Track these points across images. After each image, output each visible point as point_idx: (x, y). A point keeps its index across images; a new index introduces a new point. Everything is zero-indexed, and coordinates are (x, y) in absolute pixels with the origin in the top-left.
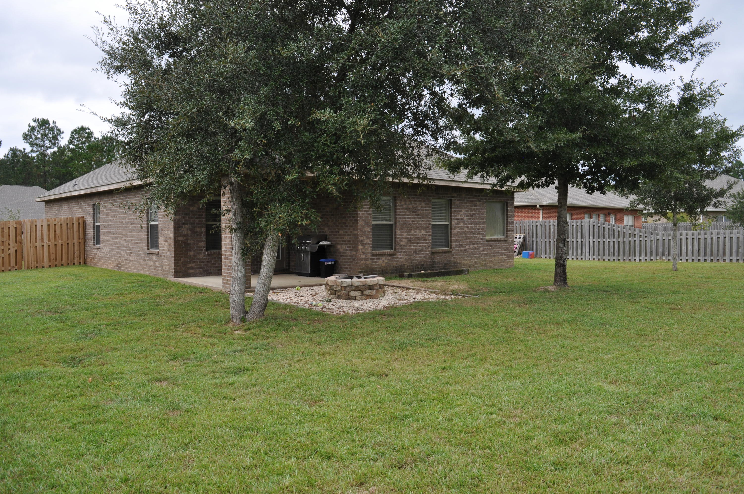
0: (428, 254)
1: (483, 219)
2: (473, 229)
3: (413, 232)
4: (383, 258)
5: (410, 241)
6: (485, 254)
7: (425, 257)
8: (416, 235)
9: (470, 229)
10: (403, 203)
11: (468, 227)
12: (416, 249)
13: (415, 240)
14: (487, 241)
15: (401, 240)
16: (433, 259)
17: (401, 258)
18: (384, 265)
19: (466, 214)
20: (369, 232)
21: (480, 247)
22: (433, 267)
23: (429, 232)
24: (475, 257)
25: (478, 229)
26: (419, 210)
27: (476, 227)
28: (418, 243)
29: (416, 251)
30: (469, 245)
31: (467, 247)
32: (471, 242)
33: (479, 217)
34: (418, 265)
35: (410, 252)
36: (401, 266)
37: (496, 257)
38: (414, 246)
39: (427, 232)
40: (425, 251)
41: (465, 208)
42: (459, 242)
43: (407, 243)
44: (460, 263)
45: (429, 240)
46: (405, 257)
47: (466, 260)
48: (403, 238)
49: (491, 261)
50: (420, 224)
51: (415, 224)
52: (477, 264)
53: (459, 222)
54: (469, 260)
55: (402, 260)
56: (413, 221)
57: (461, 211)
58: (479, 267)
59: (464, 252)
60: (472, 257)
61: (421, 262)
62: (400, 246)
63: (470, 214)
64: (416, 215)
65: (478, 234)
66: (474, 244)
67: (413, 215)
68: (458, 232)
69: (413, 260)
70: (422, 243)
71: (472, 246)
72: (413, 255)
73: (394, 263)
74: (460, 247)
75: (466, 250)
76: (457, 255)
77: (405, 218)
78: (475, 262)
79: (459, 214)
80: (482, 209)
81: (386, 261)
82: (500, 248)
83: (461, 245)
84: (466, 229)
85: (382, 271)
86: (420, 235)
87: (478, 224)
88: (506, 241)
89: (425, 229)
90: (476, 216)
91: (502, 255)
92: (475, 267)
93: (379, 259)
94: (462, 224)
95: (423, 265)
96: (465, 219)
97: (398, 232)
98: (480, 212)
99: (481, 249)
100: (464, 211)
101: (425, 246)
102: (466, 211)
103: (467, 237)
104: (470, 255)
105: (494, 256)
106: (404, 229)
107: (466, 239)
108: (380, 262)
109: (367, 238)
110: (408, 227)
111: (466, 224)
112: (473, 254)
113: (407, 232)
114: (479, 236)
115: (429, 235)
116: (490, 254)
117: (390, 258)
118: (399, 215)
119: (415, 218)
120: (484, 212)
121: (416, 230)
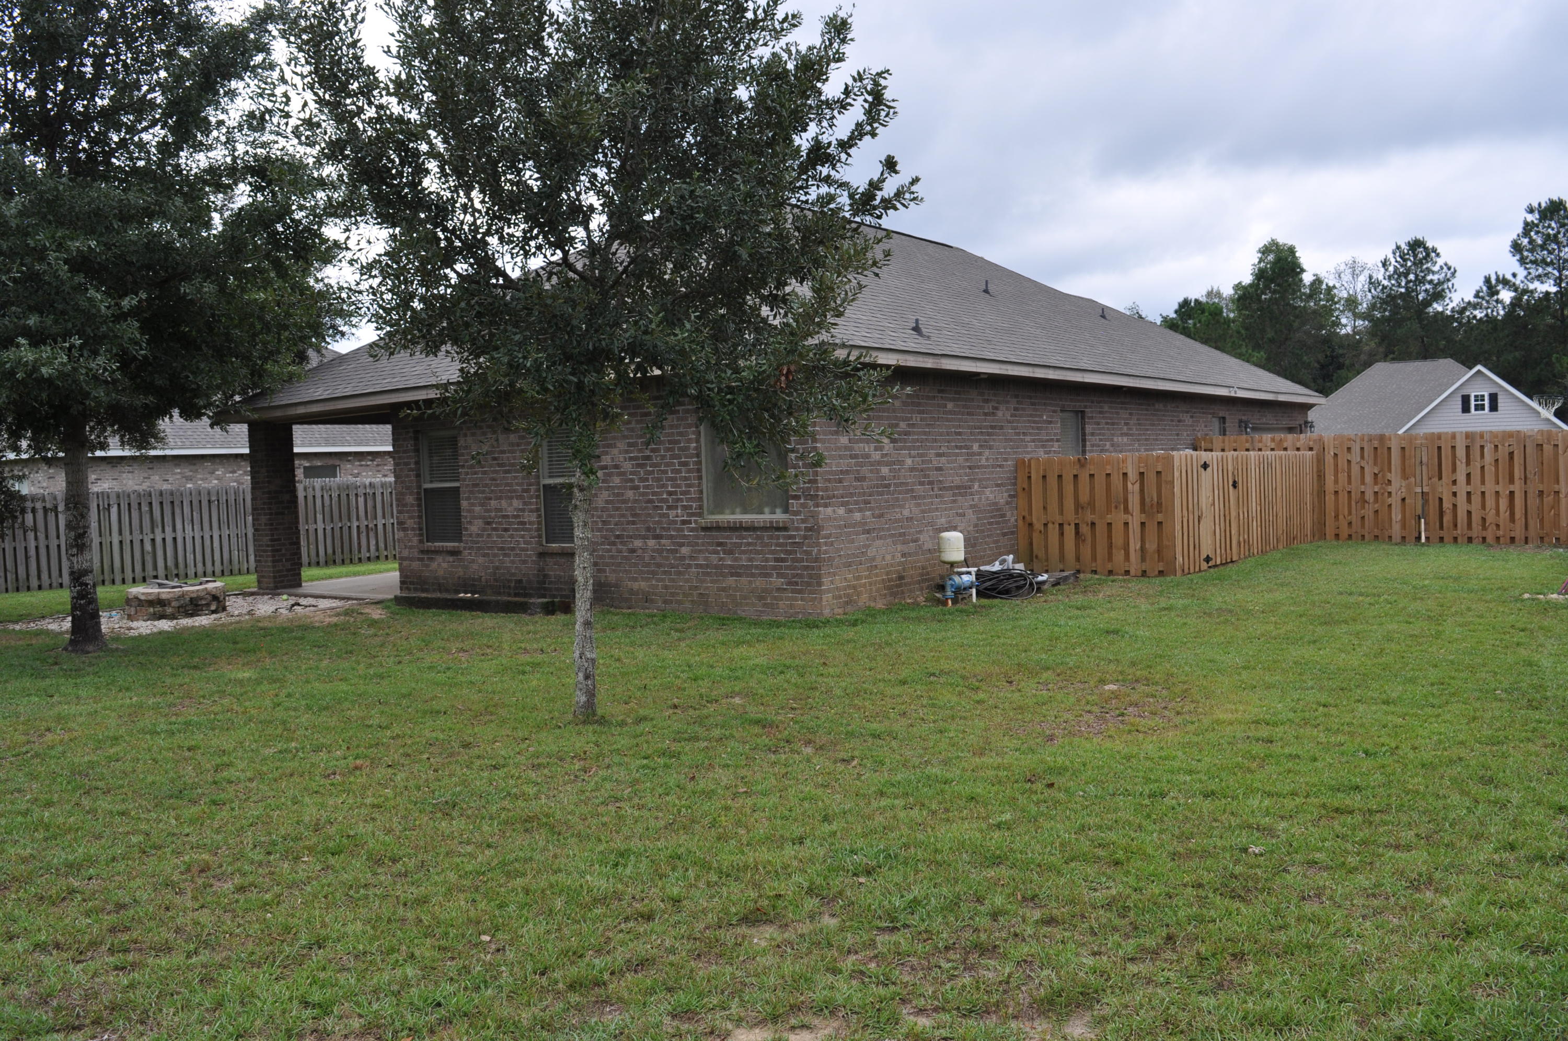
0: (529, 556)
1: (685, 464)
2: (654, 494)
3: (493, 503)
4: (439, 559)
5: (488, 523)
6: (701, 566)
7: (524, 562)
8: (501, 510)
9: (643, 494)
10: (470, 439)
11: (636, 488)
12: (503, 542)
13: (500, 523)
14: (705, 529)
15: (470, 523)
16: (543, 569)
17: (473, 561)
18: (441, 573)
19: (627, 452)
20: (412, 505)
21: (682, 545)
22: (545, 589)
23: (531, 503)
24: (665, 573)
25: (670, 494)
26: (503, 452)
27: (663, 486)
28: (506, 530)
29: (502, 549)
30: (645, 538)
31: (638, 543)
32: (648, 529)
33: (672, 457)
34: (509, 581)
35: (489, 548)
36: (474, 580)
37: (744, 579)
38: (498, 536)
39: (525, 503)
40: (523, 549)
41: (625, 437)
42: (612, 530)
43: (484, 530)
44: (617, 586)
45: (531, 523)
46: (481, 560)
47: (635, 579)
48: (474, 518)
49: (724, 589)
50: (507, 485)
51: (497, 486)
52: (672, 594)
53: (610, 475)
54: (644, 579)
55: (475, 566)
56: (493, 479)
57: (613, 446)
58: (679, 602)
59: (626, 558)
60: (654, 573)
61: (513, 574)
62: (471, 535)
63: (640, 451)
64: (499, 465)
65: (669, 508)
66: (658, 537)
67: (491, 466)
68: (607, 502)
69: (497, 568)
70: (516, 530)
71: (651, 543)
72: (495, 555)
73: (460, 572)
74: (614, 544)
75: (633, 551)
76: (607, 565)
77: (476, 473)
78: (666, 587)
79: (607, 453)
80: (681, 434)
81: (445, 565)
82: (758, 552)
83: (618, 537)
84: (630, 494)
85: (439, 585)
86: (510, 511)
87: (671, 479)
88: (785, 529)
89: (520, 497)
90: (663, 457)
91: (770, 575)
92: (665, 602)
93: (431, 559)
94: (617, 480)
95: (520, 581)
96: (628, 466)
97: (464, 504)
98: (678, 442)
99: (685, 550)
100: (622, 445)
101: (523, 537)
102: (630, 445)
103: (634, 515)
104: (648, 565)
105: (738, 575)
106: (476, 498)
107: (633, 523)
108: (434, 565)
109: (411, 518)
110: (483, 492)
111: (632, 480)
112: (659, 565)
113: (482, 505)
114: (672, 513)
115: (531, 511)
116: (716, 567)
117: (451, 559)
118: (463, 466)
119: (496, 472)
120: (689, 441)
121: (500, 498)
